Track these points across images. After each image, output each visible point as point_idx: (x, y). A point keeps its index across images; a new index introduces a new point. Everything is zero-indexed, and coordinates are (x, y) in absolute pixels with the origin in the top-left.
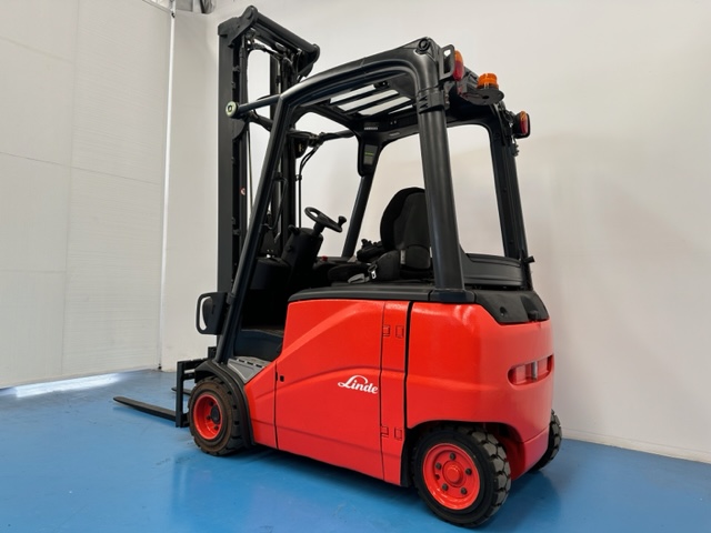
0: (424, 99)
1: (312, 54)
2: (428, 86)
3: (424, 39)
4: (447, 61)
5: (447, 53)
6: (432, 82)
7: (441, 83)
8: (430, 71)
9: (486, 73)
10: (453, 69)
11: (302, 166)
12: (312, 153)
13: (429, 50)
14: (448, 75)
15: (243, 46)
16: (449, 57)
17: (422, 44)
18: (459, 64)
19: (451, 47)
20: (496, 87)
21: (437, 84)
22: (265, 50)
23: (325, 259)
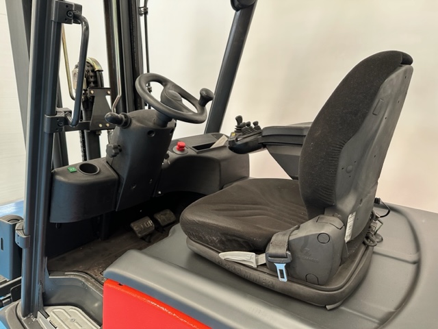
23: (181, 148)
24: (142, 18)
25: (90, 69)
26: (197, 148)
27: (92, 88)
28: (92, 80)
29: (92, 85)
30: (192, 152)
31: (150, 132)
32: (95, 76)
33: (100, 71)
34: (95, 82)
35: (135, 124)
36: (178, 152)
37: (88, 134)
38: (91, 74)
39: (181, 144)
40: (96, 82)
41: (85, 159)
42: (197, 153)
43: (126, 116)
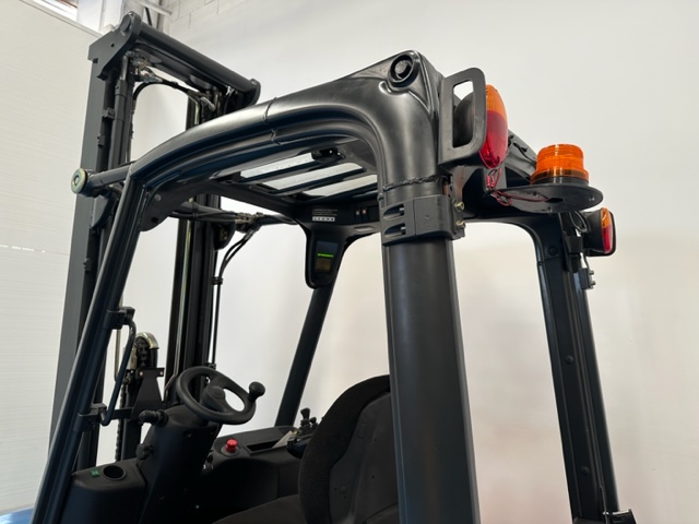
0: (395, 210)
1: (246, 94)
2: (411, 176)
3: (404, 57)
4: (461, 111)
5: (464, 90)
6: (420, 166)
7: (444, 172)
8: (418, 136)
9: (556, 142)
10: (478, 136)
11: (225, 263)
12: (243, 242)
13: (416, 84)
14: (465, 151)
15: (123, 77)
16: (467, 102)
17: (399, 69)
18: (495, 120)
19: (474, 75)
20: (582, 177)
21: (431, 171)
22: (175, 85)
23: (231, 449)
24: (216, 287)
25: (144, 346)
26: (251, 447)
27: (142, 370)
28: (144, 359)
29: (143, 364)
30: (244, 453)
31: (186, 432)
32: (149, 355)
33: (155, 349)
34: (145, 362)
35: (172, 422)
36: (227, 454)
37: (128, 424)
38: (144, 352)
39: (232, 442)
40: (148, 362)
41: (118, 458)
42: (251, 455)
43: (163, 414)
